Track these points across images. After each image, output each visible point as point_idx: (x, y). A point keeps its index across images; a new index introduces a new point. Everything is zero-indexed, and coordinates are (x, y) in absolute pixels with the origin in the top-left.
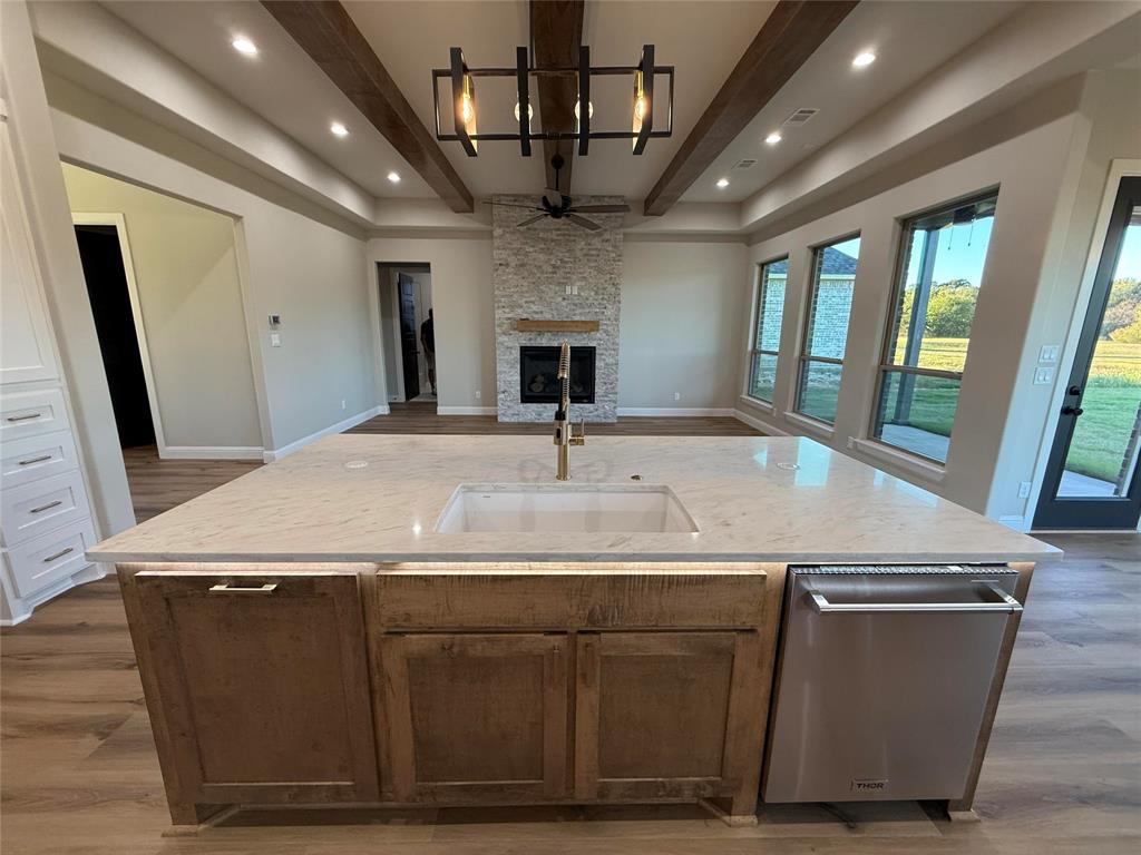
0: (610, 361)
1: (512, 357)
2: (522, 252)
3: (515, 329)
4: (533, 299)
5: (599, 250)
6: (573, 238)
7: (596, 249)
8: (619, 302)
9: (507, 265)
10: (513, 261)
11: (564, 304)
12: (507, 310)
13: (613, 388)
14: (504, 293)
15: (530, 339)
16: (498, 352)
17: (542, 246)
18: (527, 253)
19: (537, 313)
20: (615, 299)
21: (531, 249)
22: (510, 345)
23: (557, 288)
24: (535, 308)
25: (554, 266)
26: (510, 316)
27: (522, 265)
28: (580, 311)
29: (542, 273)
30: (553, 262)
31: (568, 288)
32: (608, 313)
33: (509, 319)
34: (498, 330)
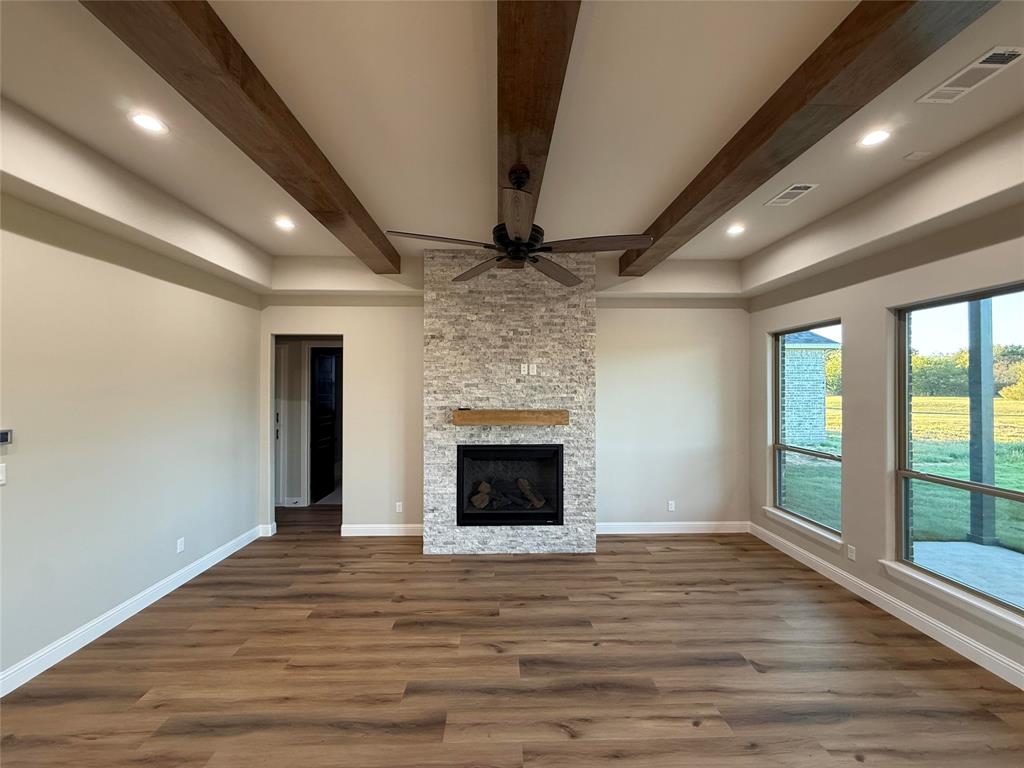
0: (583, 463)
1: (446, 460)
2: (462, 320)
3: (449, 422)
4: (476, 381)
5: (565, 318)
6: (529, 303)
7: (561, 317)
8: (594, 384)
9: (442, 337)
10: (450, 332)
11: (519, 387)
12: (440, 396)
13: (588, 503)
14: (435, 374)
15: (472, 435)
16: (426, 453)
17: (489, 313)
18: (468, 323)
19: (481, 400)
20: (588, 380)
21: (475, 318)
22: (443, 443)
23: (509, 367)
24: (478, 393)
25: (504, 339)
26: (443, 404)
27: (462, 338)
28: (540, 396)
29: (489, 347)
30: (503, 333)
31: (524, 367)
32: (580, 398)
33: (445, 407)
34: (426, 423)
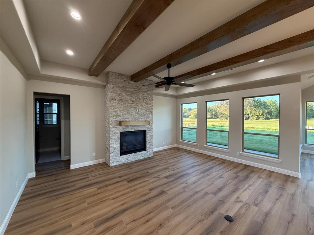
0: (151, 134)
1: (116, 137)
2: (121, 95)
3: (118, 125)
4: (125, 113)
5: (147, 97)
6: (138, 92)
8: (153, 114)
9: (115, 99)
10: (118, 98)
11: (136, 115)
12: (115, 117)
13: (152, 144)
14: (113, 110)
15: (124, 129)
16: (111, 135)
17: (128, 93)
18: (123, 96)
19: (126, 118)
21: (124, 94)
22: (116, 131)
23: (134, 109)
24: (126, 116)
25: (132, 101)
26: (116, 120)
27: (121, 100)
28: (141, 117)
29: (128, 103)
31: (137, 109)
32: (150, 118)
34: (111, 126)
